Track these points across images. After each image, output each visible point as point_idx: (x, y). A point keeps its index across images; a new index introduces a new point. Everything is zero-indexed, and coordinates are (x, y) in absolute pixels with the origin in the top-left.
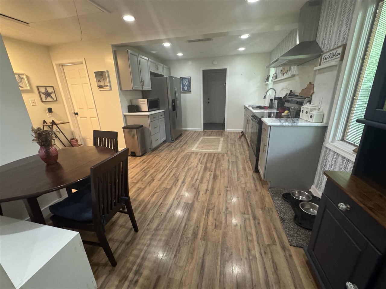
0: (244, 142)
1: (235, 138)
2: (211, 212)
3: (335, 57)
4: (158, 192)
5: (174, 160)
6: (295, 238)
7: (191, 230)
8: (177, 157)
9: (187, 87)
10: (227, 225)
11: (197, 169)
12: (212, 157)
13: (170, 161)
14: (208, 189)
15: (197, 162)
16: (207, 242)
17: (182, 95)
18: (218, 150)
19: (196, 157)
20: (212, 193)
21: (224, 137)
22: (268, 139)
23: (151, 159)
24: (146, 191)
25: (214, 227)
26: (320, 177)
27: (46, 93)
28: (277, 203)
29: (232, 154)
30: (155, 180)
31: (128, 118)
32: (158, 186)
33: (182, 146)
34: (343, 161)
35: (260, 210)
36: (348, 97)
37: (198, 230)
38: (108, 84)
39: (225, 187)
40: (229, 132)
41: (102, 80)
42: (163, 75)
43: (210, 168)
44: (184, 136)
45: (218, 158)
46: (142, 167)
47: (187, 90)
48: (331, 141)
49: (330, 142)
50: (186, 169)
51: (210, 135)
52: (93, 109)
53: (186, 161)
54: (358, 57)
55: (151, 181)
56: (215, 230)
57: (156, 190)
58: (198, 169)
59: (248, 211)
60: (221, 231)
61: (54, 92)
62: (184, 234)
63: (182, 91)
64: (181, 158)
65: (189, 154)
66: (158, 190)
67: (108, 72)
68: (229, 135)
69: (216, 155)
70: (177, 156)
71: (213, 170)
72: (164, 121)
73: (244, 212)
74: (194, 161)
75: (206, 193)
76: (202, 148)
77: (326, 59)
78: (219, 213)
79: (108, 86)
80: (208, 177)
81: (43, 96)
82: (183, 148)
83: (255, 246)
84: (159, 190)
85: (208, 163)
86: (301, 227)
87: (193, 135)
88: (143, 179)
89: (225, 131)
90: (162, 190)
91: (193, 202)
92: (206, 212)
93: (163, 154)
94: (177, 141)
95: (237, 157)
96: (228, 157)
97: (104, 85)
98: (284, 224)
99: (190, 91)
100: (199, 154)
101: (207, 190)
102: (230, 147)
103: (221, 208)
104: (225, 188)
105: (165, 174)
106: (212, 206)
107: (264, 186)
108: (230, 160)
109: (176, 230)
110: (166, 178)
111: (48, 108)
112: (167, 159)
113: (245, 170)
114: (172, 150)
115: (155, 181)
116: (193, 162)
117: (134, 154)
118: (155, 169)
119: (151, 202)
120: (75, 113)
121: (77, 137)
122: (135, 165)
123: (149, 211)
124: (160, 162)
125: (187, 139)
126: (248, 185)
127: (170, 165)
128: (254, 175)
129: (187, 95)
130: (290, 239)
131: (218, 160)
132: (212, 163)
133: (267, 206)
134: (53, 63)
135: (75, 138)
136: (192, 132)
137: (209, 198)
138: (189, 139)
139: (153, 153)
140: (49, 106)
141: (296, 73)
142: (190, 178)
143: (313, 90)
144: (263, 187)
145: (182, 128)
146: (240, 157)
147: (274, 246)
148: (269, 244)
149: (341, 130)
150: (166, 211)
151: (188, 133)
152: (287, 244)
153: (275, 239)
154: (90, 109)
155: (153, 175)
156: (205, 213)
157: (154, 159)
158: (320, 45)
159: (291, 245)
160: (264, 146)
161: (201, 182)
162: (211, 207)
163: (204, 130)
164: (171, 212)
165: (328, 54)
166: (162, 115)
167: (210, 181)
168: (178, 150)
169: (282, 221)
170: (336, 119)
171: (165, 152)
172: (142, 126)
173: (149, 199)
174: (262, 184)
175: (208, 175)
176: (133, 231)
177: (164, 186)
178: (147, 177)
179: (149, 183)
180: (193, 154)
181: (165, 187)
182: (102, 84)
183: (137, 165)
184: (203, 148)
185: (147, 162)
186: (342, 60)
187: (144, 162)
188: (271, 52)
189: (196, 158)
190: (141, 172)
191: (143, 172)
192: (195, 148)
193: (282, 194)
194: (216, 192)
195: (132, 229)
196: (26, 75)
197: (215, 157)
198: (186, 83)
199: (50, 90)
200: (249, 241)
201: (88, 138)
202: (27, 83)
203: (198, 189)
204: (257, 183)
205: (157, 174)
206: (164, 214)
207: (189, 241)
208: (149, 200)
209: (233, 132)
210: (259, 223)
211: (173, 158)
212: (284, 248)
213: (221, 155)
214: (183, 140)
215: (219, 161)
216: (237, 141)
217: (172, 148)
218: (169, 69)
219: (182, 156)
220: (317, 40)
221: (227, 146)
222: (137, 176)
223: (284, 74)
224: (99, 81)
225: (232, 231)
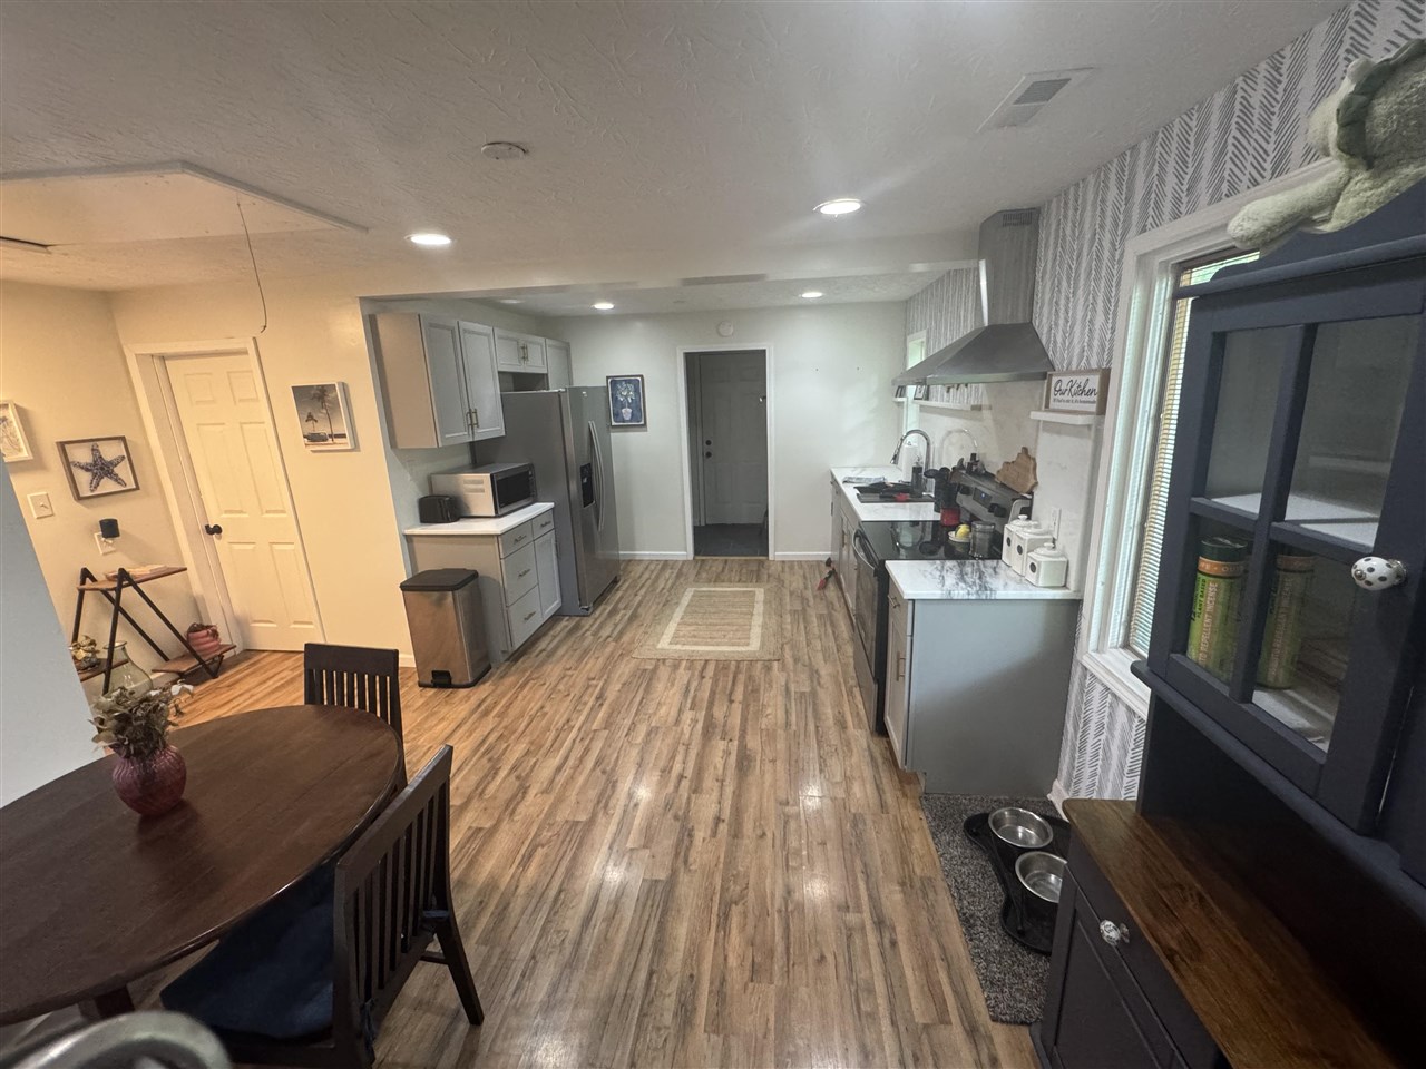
0: (837, 605)
1: (806, 588)
2: (736, 910)
3: (1084, 398)
4: (544, 841)
5: (593, 698)
6: (1005, 990)
7: (669, 995)
8: (606, 681)
9: (630, 410)
10: (791, 963)
11: (679, 729)
12: (731, 676)
13: (579, 701)
14: (722, 817)
15: (677, 699)
16: (726, 1038)
17: (615, 436)
18: (748, 644)
19: (675, 680)
20: (736, 833)
21: (768, 586)
22: (909, 638)
23: (509, 696)
24: (503, 842)
25: (747, 974)
26: (1073, 758)
27: (95, 464)
28: (949, 857)
29: (796, 660)
30: (532, 792)
31: (418, 545)
32: (542, 816)
33: (621, 634)
34: (1130, 721)
35: (898, 888)
36: (1129, 523)
37: (694, 993)
38: (345, 429)
39: (780, 804)
40: (783, 562)
41: (320, 415)
42: (543, 375)
43: (725, 726)
44: (627, 584)
45: (750, 678)
46: (478, 735)
47: (630, 421)
48: (1095, 648)
49: (1093, 651)
50: (642, 730)
51: (717, 580)
52: (283, 512)
53: (638, 699)
54: (1144, 412)
55: (515, 796)
56: (750, 985)
57: (537, 835)
58: (682, 733)
59: (857, 898)
60: (772, 986)
61: (126, 459)
62: (645, 1015)
63: (614, 423)
64: (618, 687)
65: (646, 667)
66: (546, 834)
67: (344, 387)
68: (786, 577)
69: (744, 666)
70: (605, 677)
71: (737, 733)
72: (553, 542)
73: (846, 903)
74: (667, 698)
75: (714, 833)
76: (694, 638)
77: (1063, 394)
78: (763, 914)
79: (344, 436)
80: (719, 762)
81: (84, 478)
82: (626, 639)
83: (885, 1036)
84: (550, 834)
85: (716, 703)
86: (1023, 945)
87: (657, 577)
88: (485, 788)
89: (771, 557)
90: (558, 834)
91: (674, 873)
92: (718, 915)
93: (553, 671)
94: (602, 607)
95: (814, 674)
96: (785, 674)
97: (328, 432)
98: (971, 940)
99: (642, 423)
100: (684, 663)
101: (718, 820)
102: (789, 627)
103: (768, 891)
104: (780, 807)
105: (566, 758)
106: (738, 888)
107: (907, 788)
108: (793, 688)
109: (618, 1001)
110: (572, 778)
111: (102, 522)
112: (568, 695)
113: (842, 725)
114: (586, 652)
115: (530, 797)
116: (665, 703)
117: (444, 681)
118: (527, 739)
119: (521, 890)
120: (207, 527)
121: (215, 619)
122: (453, 726)
123: (515, 927)
124: (545, 710)
125: (638, 598)
126: (857, 789)
127: (582, 718)
128: (872, 745)
129: (633, 437)
130: (992, 995)
131: (750, 688)
132: (731, 702)
133: (918, 871)
134: (126, 350)
135: (205, 624)
136: (652, 567)
137: (726, 852)
138: (644, 596)
139: (513, 669)
140: (107, 512)
141: (985, 401)
142: (659, 773)
143: (1035, 478)
144: (905, 795)
145: (618, 550)
146: (825, 671)
147: (942, 1026)
148: (929, 1022)
149: (1119, 617)
150: (580, 922)
151: (640, 568)
152: (983, 1016)
153: (945, 1000)
154: (268, 512)
155: (523, 771)
156: (714, 918)
157: (520, 697)
158: (1044, 341)
159: (994, 1020)
160: (898, 662)
161: (696, 789)
162: (735, 889)
163: (698, 558)
164: (595, 926)
165: (1066, 380)
166: (546, 524)
167: (728, 780)
168: (608, 650)
169: (966, 929)
170: (1103, 584)
171: (559, 661)
172: (474, 575)
173: (513, 877)
174: (900, 782)
175: (721, 754)
176: (464, 1025)
177: (563, 814)
178: (499, 779)
179: (511, 805)
180: (661, 667)
181: (571, 818)
182: (322, 428)
183: (459, 726)
184: (695, 636)
185: (498, 708)
186: (1102, 411)
187: (486, 713)
188: (906, 301)
189: (673, 685)
190: (476, 757)
191: (485, 760)
192: (669, 638)
193: (965, 817)
194: (748, 828)
195: (458, 1011)
196: (17, 407)
197: (742, 678)
198: (626, 397)
199: (110, 452)
200: (863, 1019)
201: (256, 619)
202: (19, 436)
203: (686, 817)
204: (884, 781)
205: (535, 763)
206: (572, 935)
207: (665, 1040)
208: (514, 883)
209: (800, 562)
210: (894, 944)
211: (590, 690)
212: (972, 1031)
213: (759, 665)
214: (621, 606)
215: (755, 691)
216: (811, 599)
217: (586, 643)
218: (566, 351)
219: (624, 679)
220: (1036, 323)
221: (781, 627)
222: (462, 775)
223: (949, 388)
224: (310, 418)
225: (807, 986)
